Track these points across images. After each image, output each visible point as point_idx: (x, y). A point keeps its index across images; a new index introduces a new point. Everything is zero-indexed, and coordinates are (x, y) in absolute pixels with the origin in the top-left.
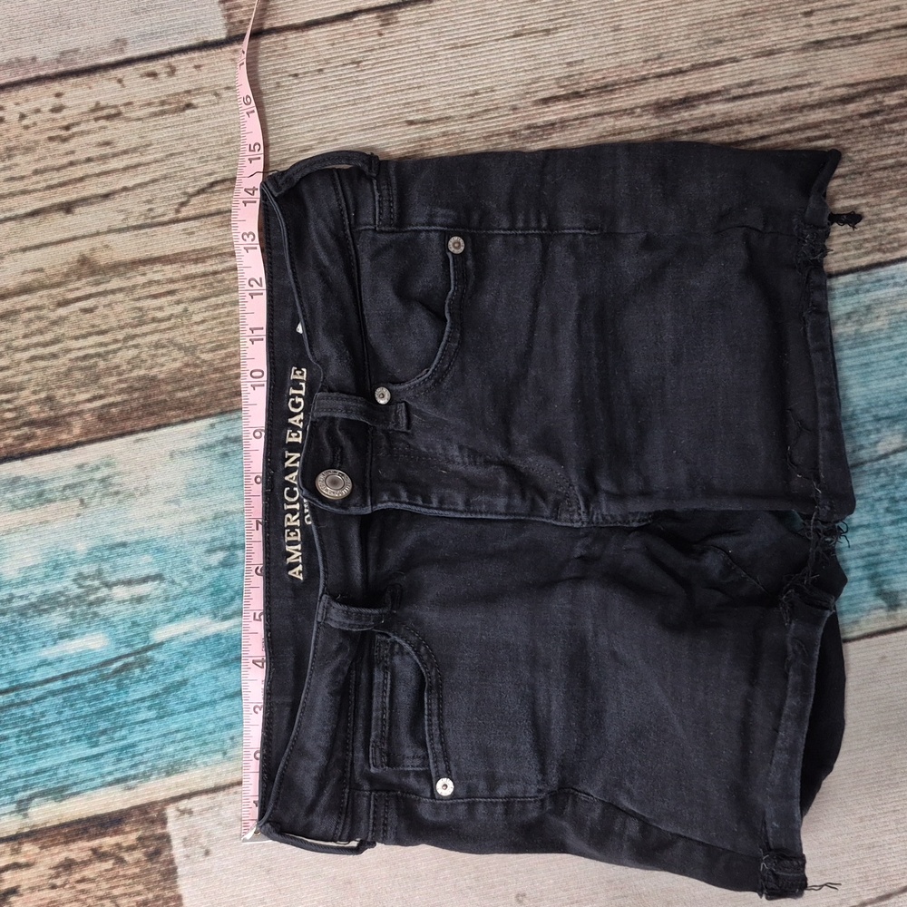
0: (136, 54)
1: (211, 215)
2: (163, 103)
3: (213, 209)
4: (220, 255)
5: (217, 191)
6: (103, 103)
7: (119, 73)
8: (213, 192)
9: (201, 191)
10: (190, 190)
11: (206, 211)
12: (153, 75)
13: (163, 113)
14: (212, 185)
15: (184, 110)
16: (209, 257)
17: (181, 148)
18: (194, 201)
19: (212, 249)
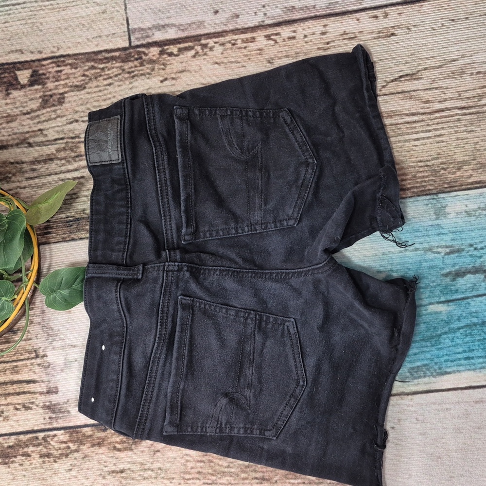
0: (368, 6)
1: (398, 93)
2: (379, 32)
3: (399, 90)
4: (400, 114)
5: (403, 80)
6: (348, 31)
7: (358, 15)
8: (401, 81)
9: (395, 80)
10: (388, 79)
11: (395, 91)
12: (376, 17)
13: (379, 37)
14: (401, 77)
15: (390, 37)
16: (395, 115)
17: (386, 56)
18: (390, 85)
19: (396, 111)
